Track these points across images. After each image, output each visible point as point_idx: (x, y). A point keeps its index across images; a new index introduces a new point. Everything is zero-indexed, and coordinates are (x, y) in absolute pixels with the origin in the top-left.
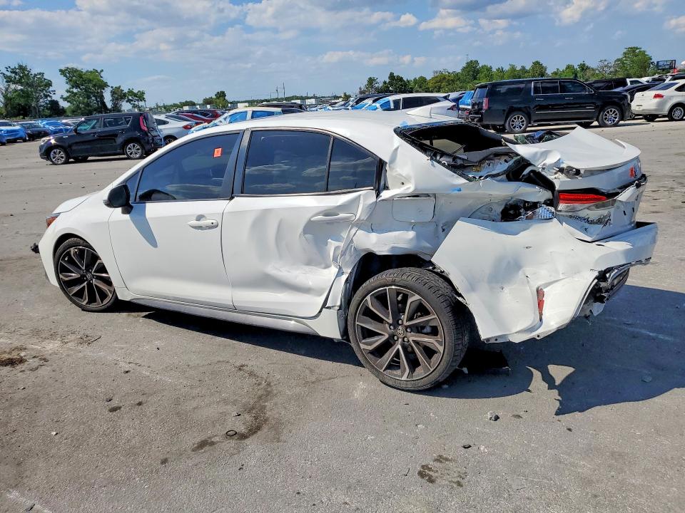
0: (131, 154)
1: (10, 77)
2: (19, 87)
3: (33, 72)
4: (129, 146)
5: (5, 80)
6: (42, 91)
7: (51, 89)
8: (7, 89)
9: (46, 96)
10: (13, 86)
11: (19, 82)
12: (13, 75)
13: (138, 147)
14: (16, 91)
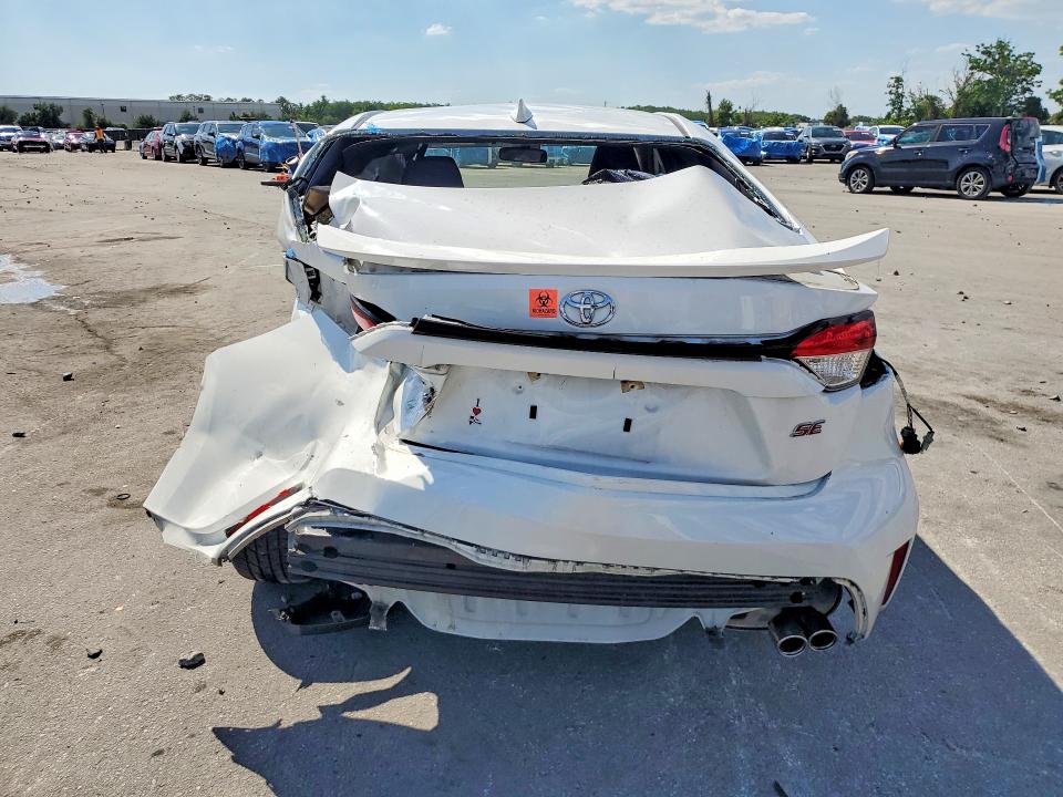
0: (966, 189)
1: (976, 61)
2: (987, 77)
3: (1016, 52)
4: (967, 176)
5: (970, 65)
6: (1020, 82)
7: (1037, 78)
8: (968, 79)
9: (1025, 90)
10: (978, 75)
11: (990, 68)
12: (984, 57)
13: (982, 179)
14: (979, 82)
